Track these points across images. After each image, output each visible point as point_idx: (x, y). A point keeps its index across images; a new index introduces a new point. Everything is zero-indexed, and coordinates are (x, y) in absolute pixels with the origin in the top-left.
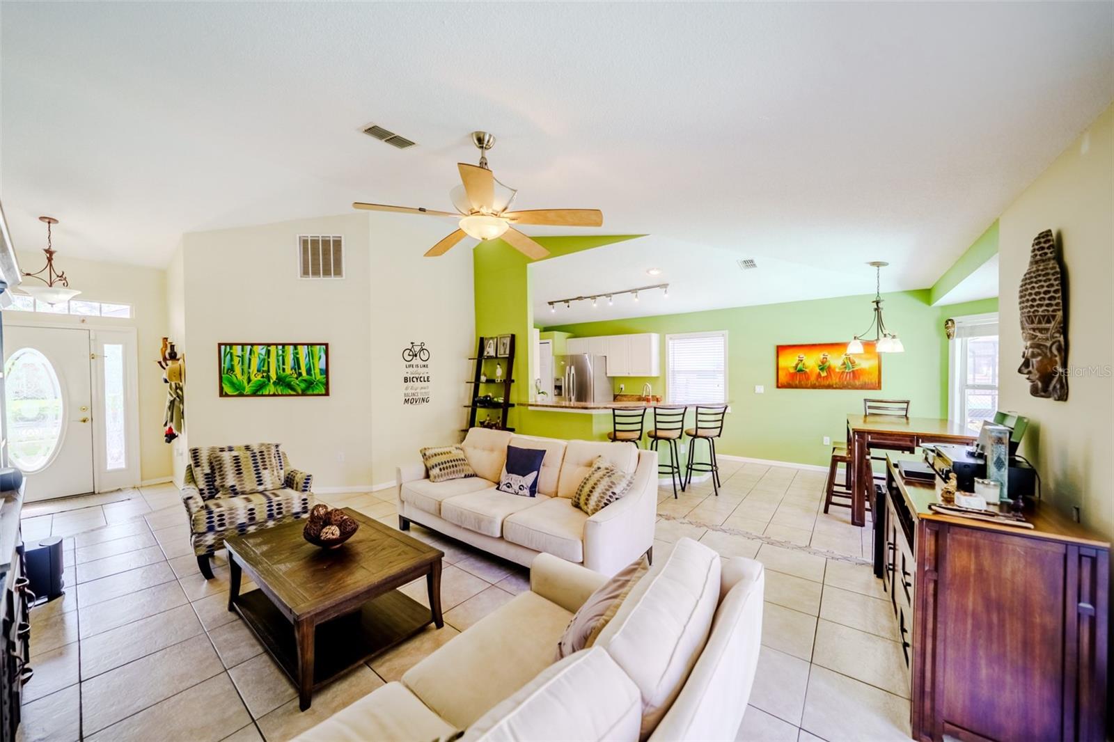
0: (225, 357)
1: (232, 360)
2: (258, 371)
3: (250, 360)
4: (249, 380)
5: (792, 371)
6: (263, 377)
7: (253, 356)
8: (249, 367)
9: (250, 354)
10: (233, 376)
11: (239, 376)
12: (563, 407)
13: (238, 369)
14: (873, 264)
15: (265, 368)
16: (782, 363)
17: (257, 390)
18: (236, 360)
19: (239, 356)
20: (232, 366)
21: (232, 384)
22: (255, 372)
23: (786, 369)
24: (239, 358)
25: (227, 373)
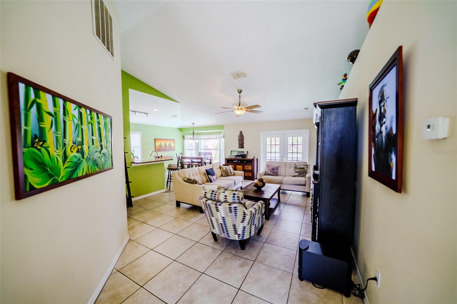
0: (27, 110)
1: (40, 119)
2: (74, 143)
3: (65, 122)
4: (65, 157)
5: (159, 146)
6: (78, 152)
7: (67, 118)
8: (65, 137)
9: (64, 114)
10: (43, 149)
11: (52, 150)
12: (157, 161)
13: (50, 137)
14: (193, 124)
15: (80, 139)
16: (156, 144)
17: (73, 172)
18: (48, 120)
19: (50, 114)
20: (42, 130)
21: (42, 166)
22: (71, 144)
23: (158, 146)
24: (51, 118)
25: (32, 146)
